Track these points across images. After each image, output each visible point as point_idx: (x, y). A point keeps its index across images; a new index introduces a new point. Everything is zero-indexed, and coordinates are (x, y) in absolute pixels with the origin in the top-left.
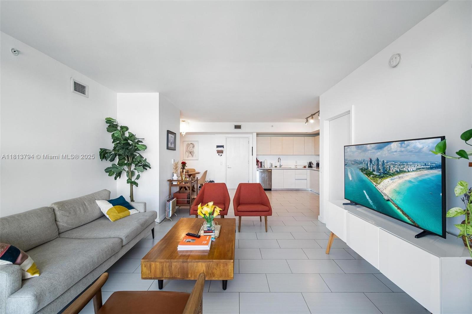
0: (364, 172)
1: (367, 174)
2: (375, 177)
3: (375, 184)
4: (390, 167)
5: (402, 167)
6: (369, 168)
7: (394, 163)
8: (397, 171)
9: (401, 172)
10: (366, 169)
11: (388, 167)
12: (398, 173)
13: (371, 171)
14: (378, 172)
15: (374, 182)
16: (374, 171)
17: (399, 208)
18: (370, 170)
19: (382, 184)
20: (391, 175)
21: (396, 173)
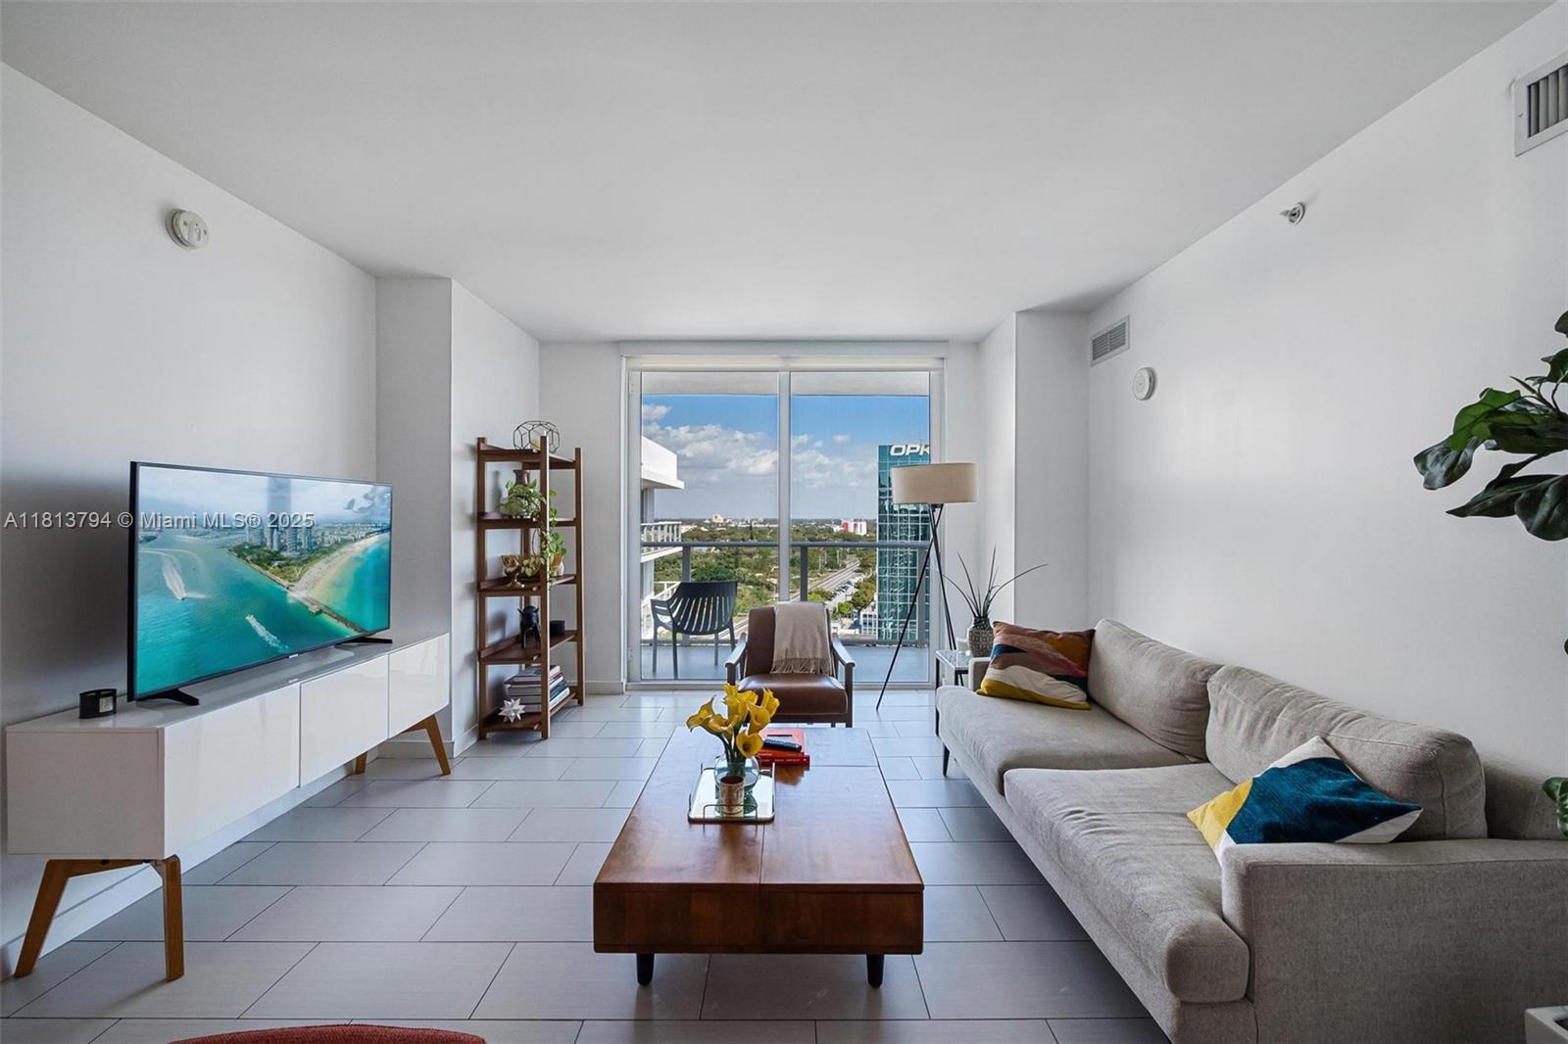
0: (249, 558)
1: (259, 562)
2: (287, 564)
3: (286, 583)
4: (323, 535)
5: (345, 533)
6: (268, 544)
7: (330, 525)
8: (337, 542)
9: (345, 542)
10: (258, 547)
11: (320, 534)
12: (339, 544)
13: (275, 549)
14: (296, 550)
15: (285, 578)
16: (282, 548)
17: (339, 618)
18: (272, 547)
19: (306, 578)
20: (325, 553)
21: (335, 547)
